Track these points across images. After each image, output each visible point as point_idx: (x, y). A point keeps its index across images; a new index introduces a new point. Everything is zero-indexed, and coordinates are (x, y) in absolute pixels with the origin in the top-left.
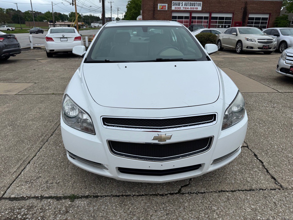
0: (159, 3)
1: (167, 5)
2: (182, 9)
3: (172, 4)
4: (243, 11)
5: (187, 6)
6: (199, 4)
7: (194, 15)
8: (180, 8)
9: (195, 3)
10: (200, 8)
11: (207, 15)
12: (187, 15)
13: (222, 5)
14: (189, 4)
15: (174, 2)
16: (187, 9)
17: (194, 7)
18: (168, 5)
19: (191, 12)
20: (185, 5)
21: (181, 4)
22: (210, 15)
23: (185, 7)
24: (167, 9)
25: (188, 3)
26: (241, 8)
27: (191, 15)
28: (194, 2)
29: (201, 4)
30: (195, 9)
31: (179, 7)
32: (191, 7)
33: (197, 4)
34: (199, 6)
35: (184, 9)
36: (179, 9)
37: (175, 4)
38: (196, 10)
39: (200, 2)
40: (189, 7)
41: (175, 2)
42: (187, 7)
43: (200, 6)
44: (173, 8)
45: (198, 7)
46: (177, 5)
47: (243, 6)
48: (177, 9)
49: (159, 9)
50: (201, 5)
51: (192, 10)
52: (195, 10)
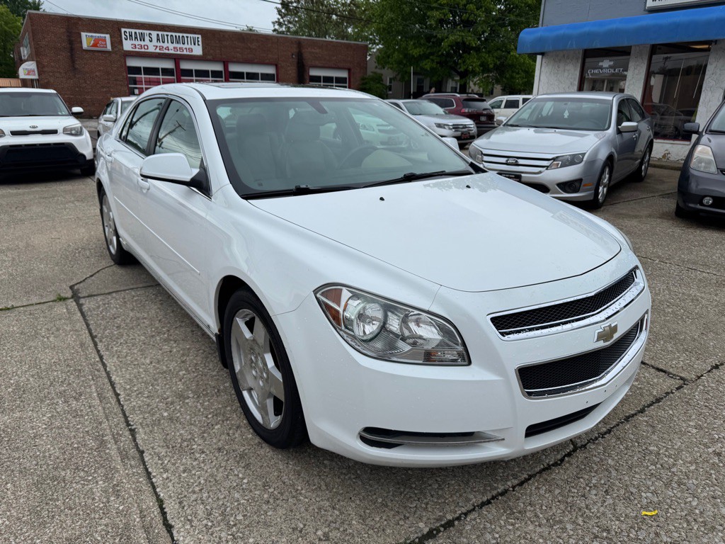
0: (84, 32)
1: (108, 37)
2: (151, 49)
3: (123, 36)
4: (296, 61)
5: (164, 42)
6: (194, 39)
7: (185, 66)
8: (146, 47)
9: (183, 37)
10: (198, 50)
11: (218, 67)
12: (169, 65)
13: (249, 45)
14: (169, 37)
15: (128, 30)
16: (166, 52)
17: (184, 46)
18: (111, 37)
19: (177, 59)
20: (158, 40)
21: (147, 38)
22: (226, 67)
23: (158, 44)
24: (109, 48)
25: (166, 37)
26: (290, 54)
27: (177, 65)
28: (181, 35)
29: (200, 39)
30: (185, 50)
31: (142, 43)
32: (175, 45)
33: (189, 39)
34: (195, 44)
35: (158, 51)
36: (143, 50)
37: (131, 36)
38: (188, 53)
39: (197, 36)
40: (171, 46)
41: (130, 30)
42: (165, 45)
43: (198, 45)
44: (128, 45)
45: (193, 46)
46: (136, 38)
47: (295, 50)
48: (137, 50)
49: (85, 46)
50: (200, 43)
51: (179, 52)
52: (185, 53)
